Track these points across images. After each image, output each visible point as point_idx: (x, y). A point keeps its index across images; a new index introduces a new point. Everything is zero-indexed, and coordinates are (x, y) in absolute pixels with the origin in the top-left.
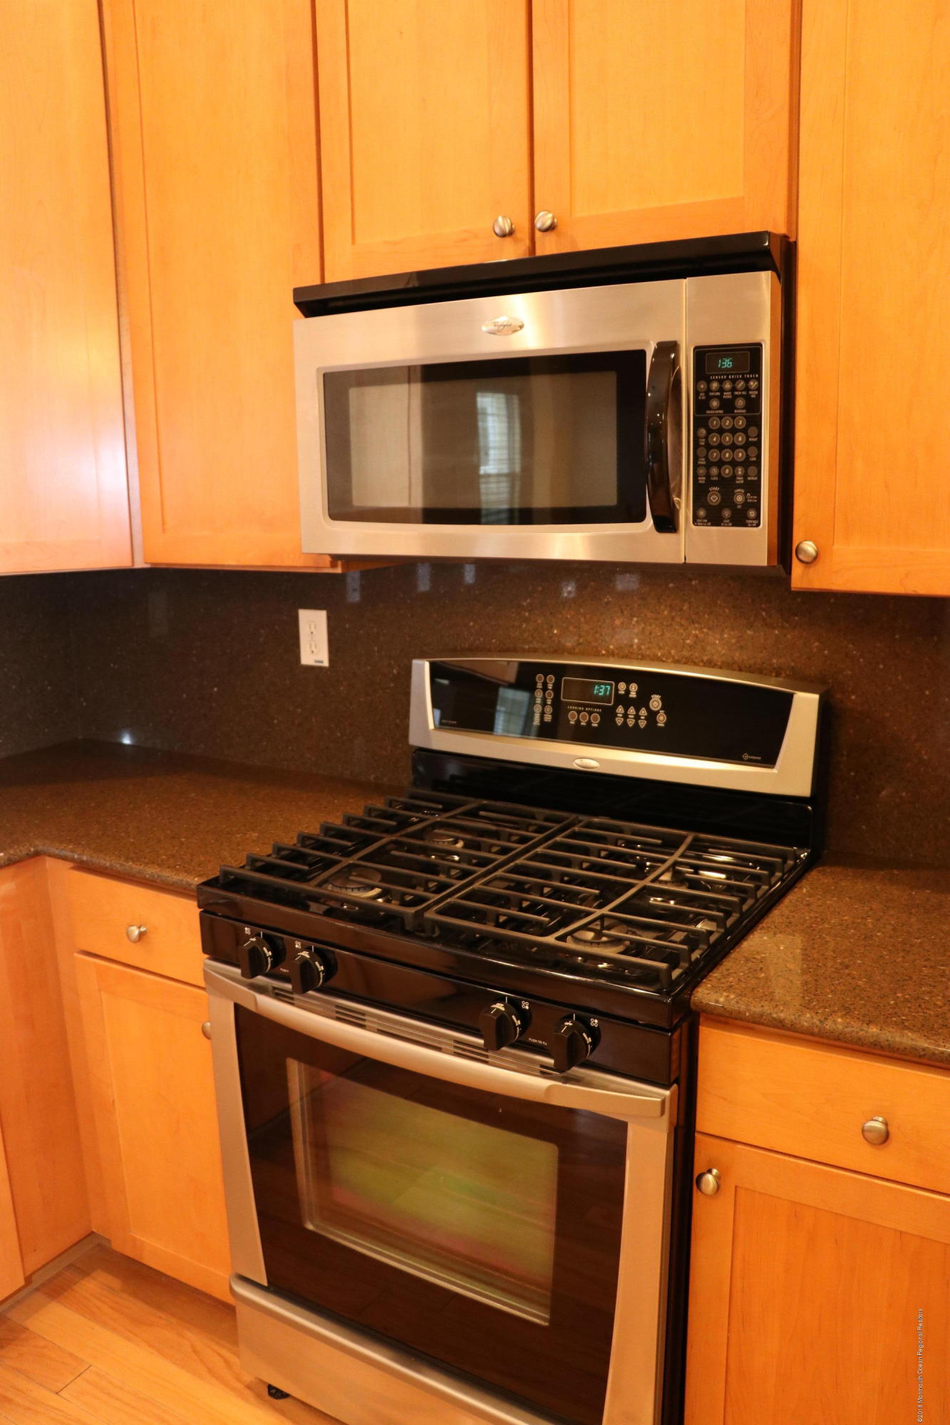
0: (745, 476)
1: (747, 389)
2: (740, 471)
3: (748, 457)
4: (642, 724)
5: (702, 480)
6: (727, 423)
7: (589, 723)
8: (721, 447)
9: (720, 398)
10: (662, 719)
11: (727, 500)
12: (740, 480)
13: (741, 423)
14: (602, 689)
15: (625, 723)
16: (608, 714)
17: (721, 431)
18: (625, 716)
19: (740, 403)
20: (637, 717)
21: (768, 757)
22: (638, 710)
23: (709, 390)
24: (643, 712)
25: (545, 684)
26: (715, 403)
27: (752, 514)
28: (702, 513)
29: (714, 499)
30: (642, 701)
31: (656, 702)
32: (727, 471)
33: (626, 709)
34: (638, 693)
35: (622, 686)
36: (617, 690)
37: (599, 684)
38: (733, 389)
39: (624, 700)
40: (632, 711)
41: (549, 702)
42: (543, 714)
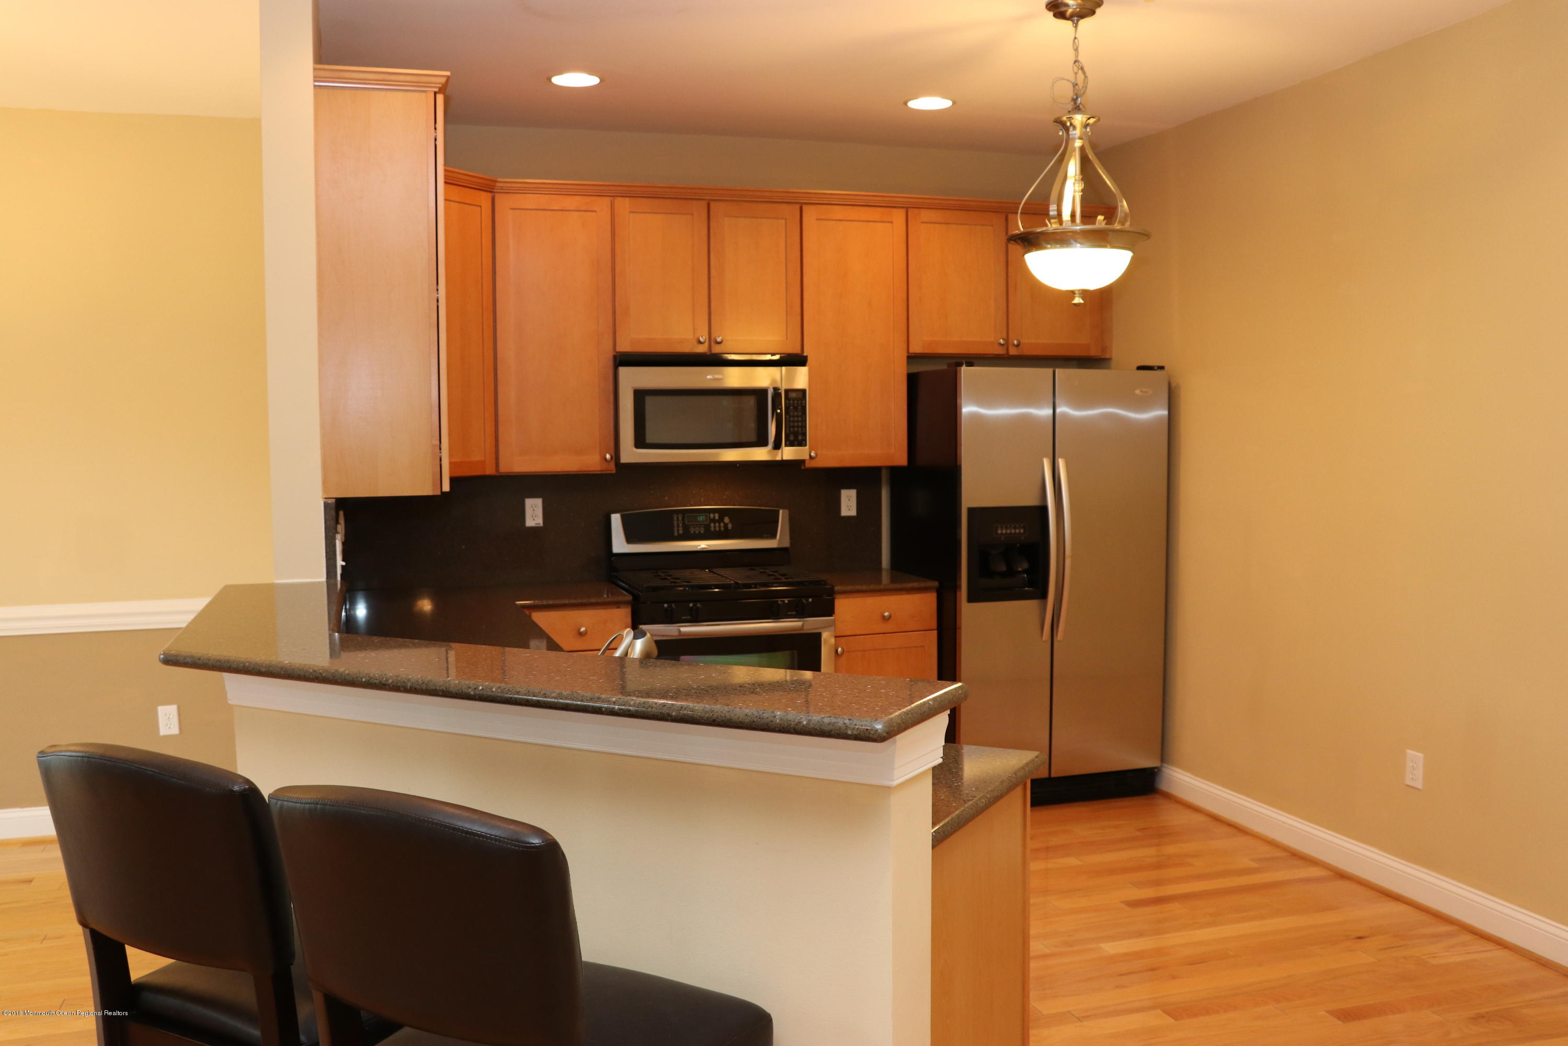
0: (802, 430)
1: (802, 403)
2: (800, 429)
3: (802, 425)
4: (722, 529)
5: (788, 432)
6: (796, 414)
7: (700, 532)
8: (794, 422)
9: (793, 406)
10: (730, 526)
11: (796, 438)
12: (800, 432)
13: (800, 414)
14: (701, 518)
15: (715, 529)
16: (707, 527)
17: (794, 416)
18: (715, 527)
19: (800, 407)
20: (720, 527)
21: (773, 536)
22: (719, 524)
23: (789, 403)
24: (722, 524)
25: (678, 519)
26: (792, 407)
27: (804, 443)
28: (788, 443)
29: (792, 438)
30: (721, 520)
31: (727, 520)
32: (796, 429)
33: (715, 524)
34: (719, 517)
35: (712, 516)
36: (710, 517)
37: (699, 516)
38: (797, 403)
39: (714, 521)
40: (717, 524)
41: (681, 525)
42: (678, 531)
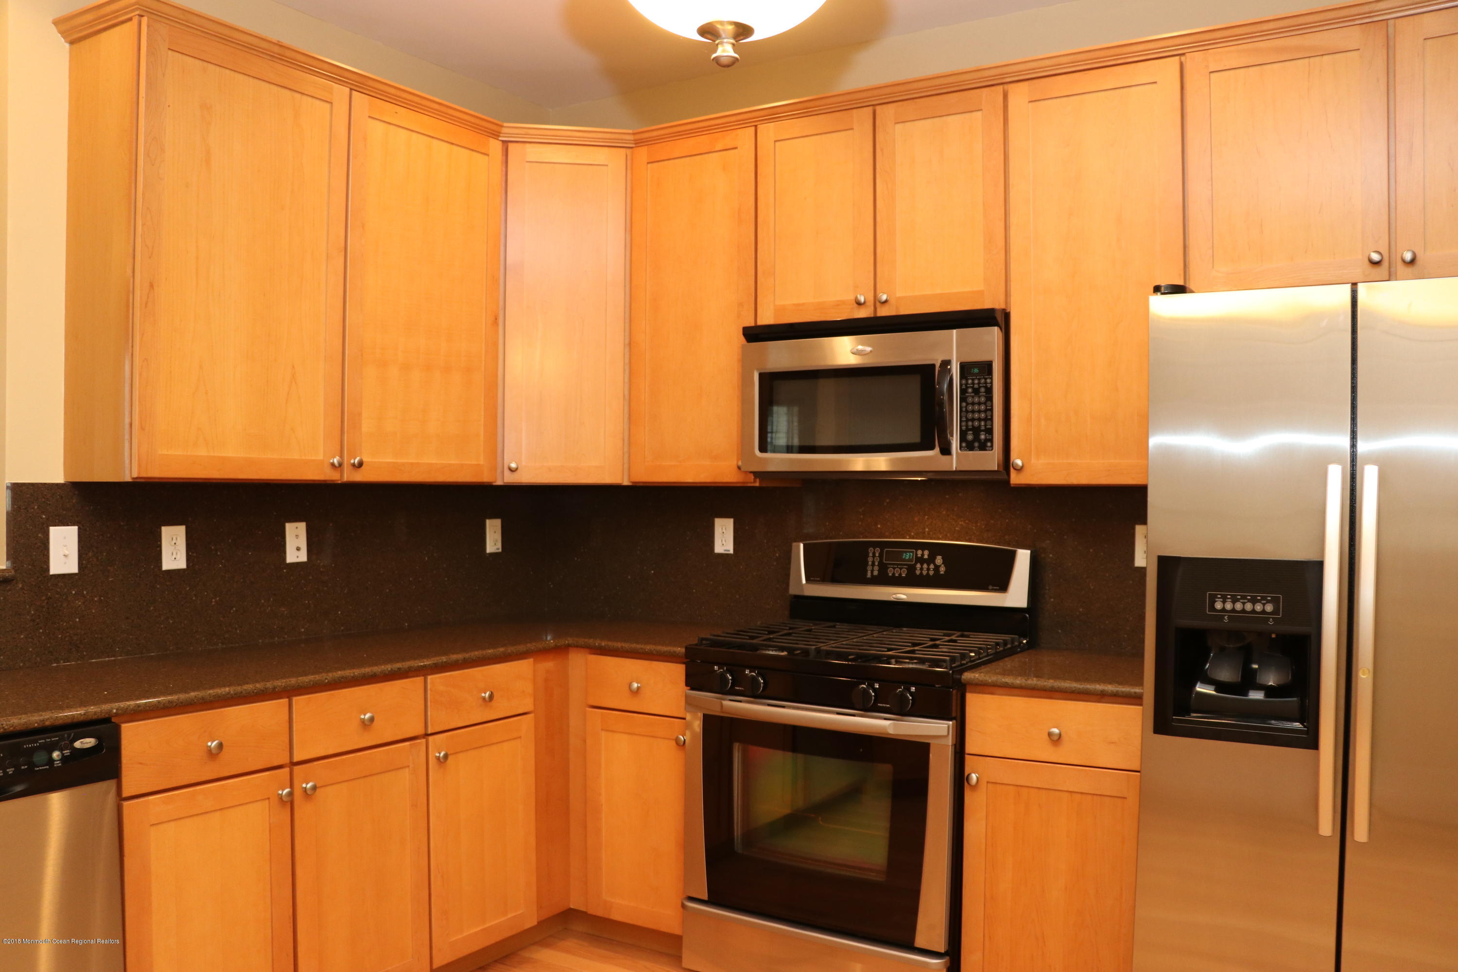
0: (985, 425)
1: (986, 383)
2: (983, 423)
3: (987, 416)
4: (931, 573)
5: (964, 428)
6: (976, 400)
7: (900, 574)
8: (973, 412)
9: (973, 387)
10: (942, 570)
11: (977, 438)
12: (983, 428)
13: (983, 399)
14: (907, 555)
15: (921, 573)
16: (911, 569)
17: (973, 404)
18: (922, 569)
19: (983, 390)
20: (928, 569)
21: (1003, 585)
22: (928, 565)
23: (967, 384)
24: (932, 566)
25: (874, 554)
26: (970, 390)
27: (989, 444)
28: (964, 445)
29: (970, 437)
30: (931, 560)
31: (939, 560)
32: (976, 423)
33: (922, 565)
34: (928, 555)
35: (920, 552)
36: (916, 554)
37: (906, 552)
38: (979, 383)
39: (921, 560)
40: (925, 566)
41: (876, 563)
42: (872, 571)
